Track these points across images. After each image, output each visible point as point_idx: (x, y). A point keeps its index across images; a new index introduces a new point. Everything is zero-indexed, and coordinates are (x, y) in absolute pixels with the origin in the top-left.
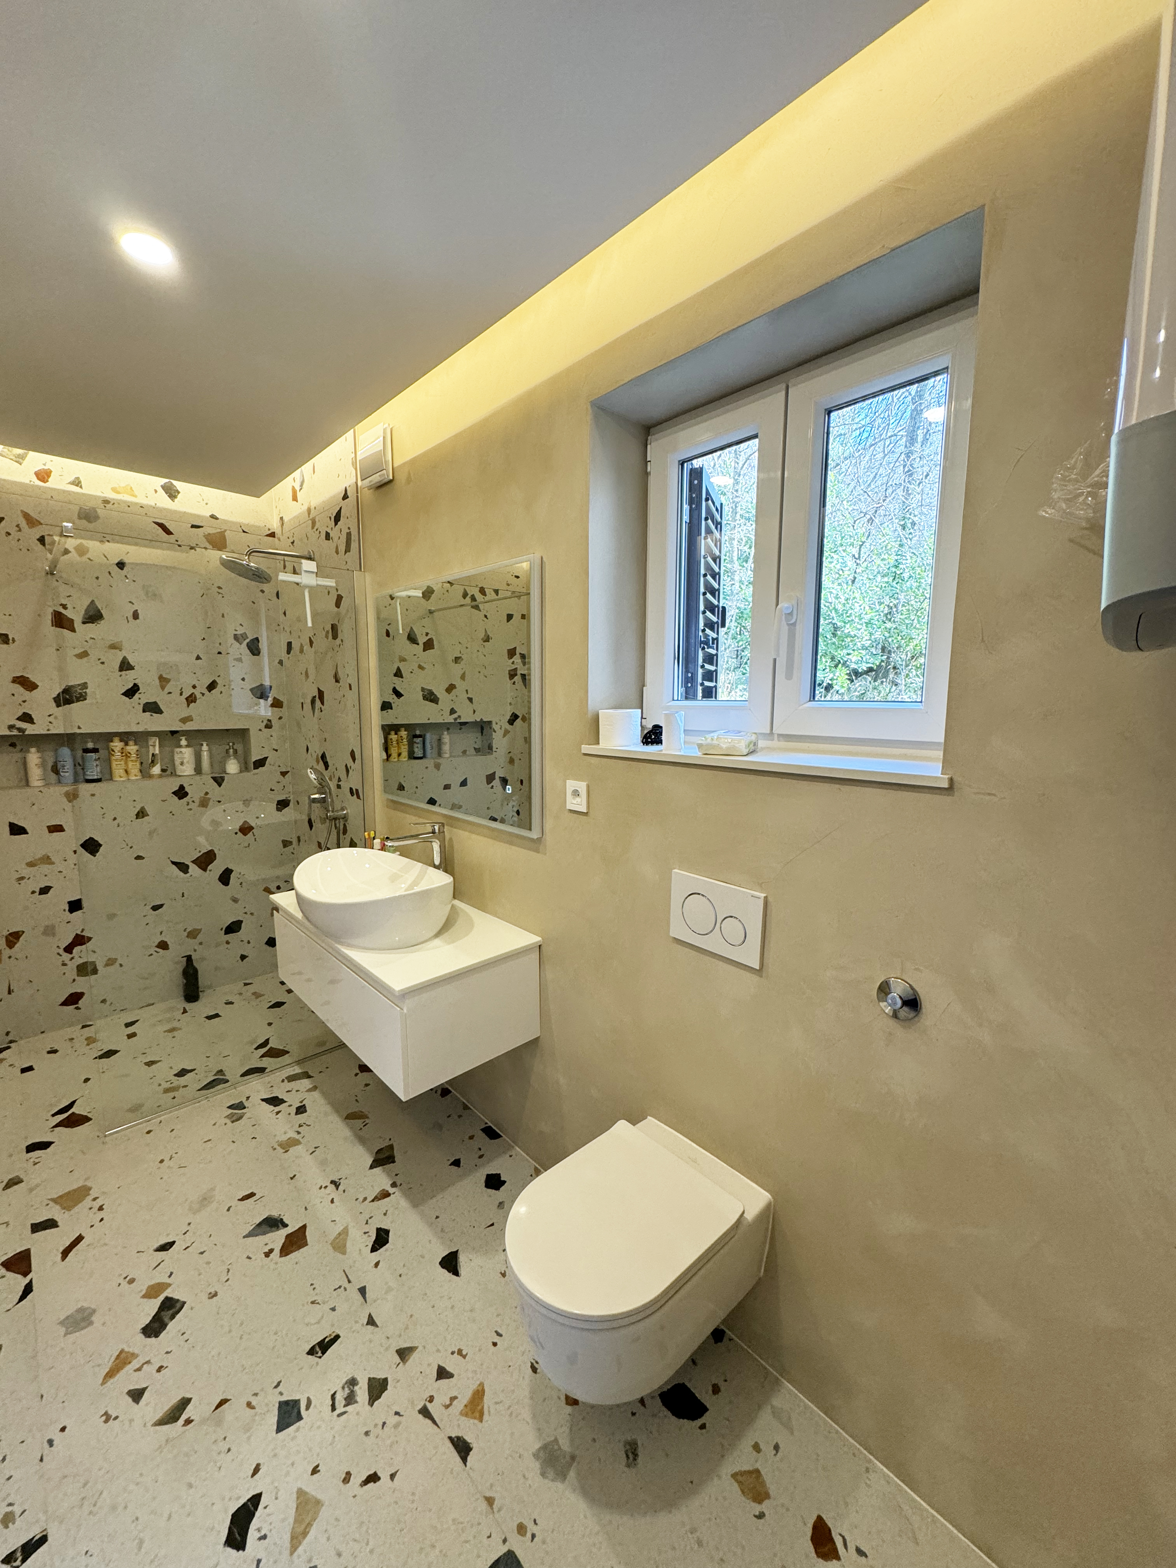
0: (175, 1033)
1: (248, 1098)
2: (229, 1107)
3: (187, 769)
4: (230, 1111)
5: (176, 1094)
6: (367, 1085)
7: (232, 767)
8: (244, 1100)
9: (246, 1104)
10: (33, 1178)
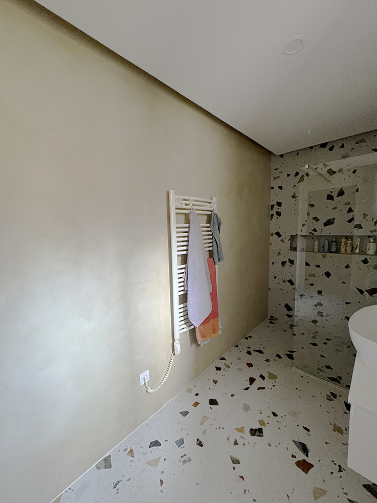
10: (272, 363)
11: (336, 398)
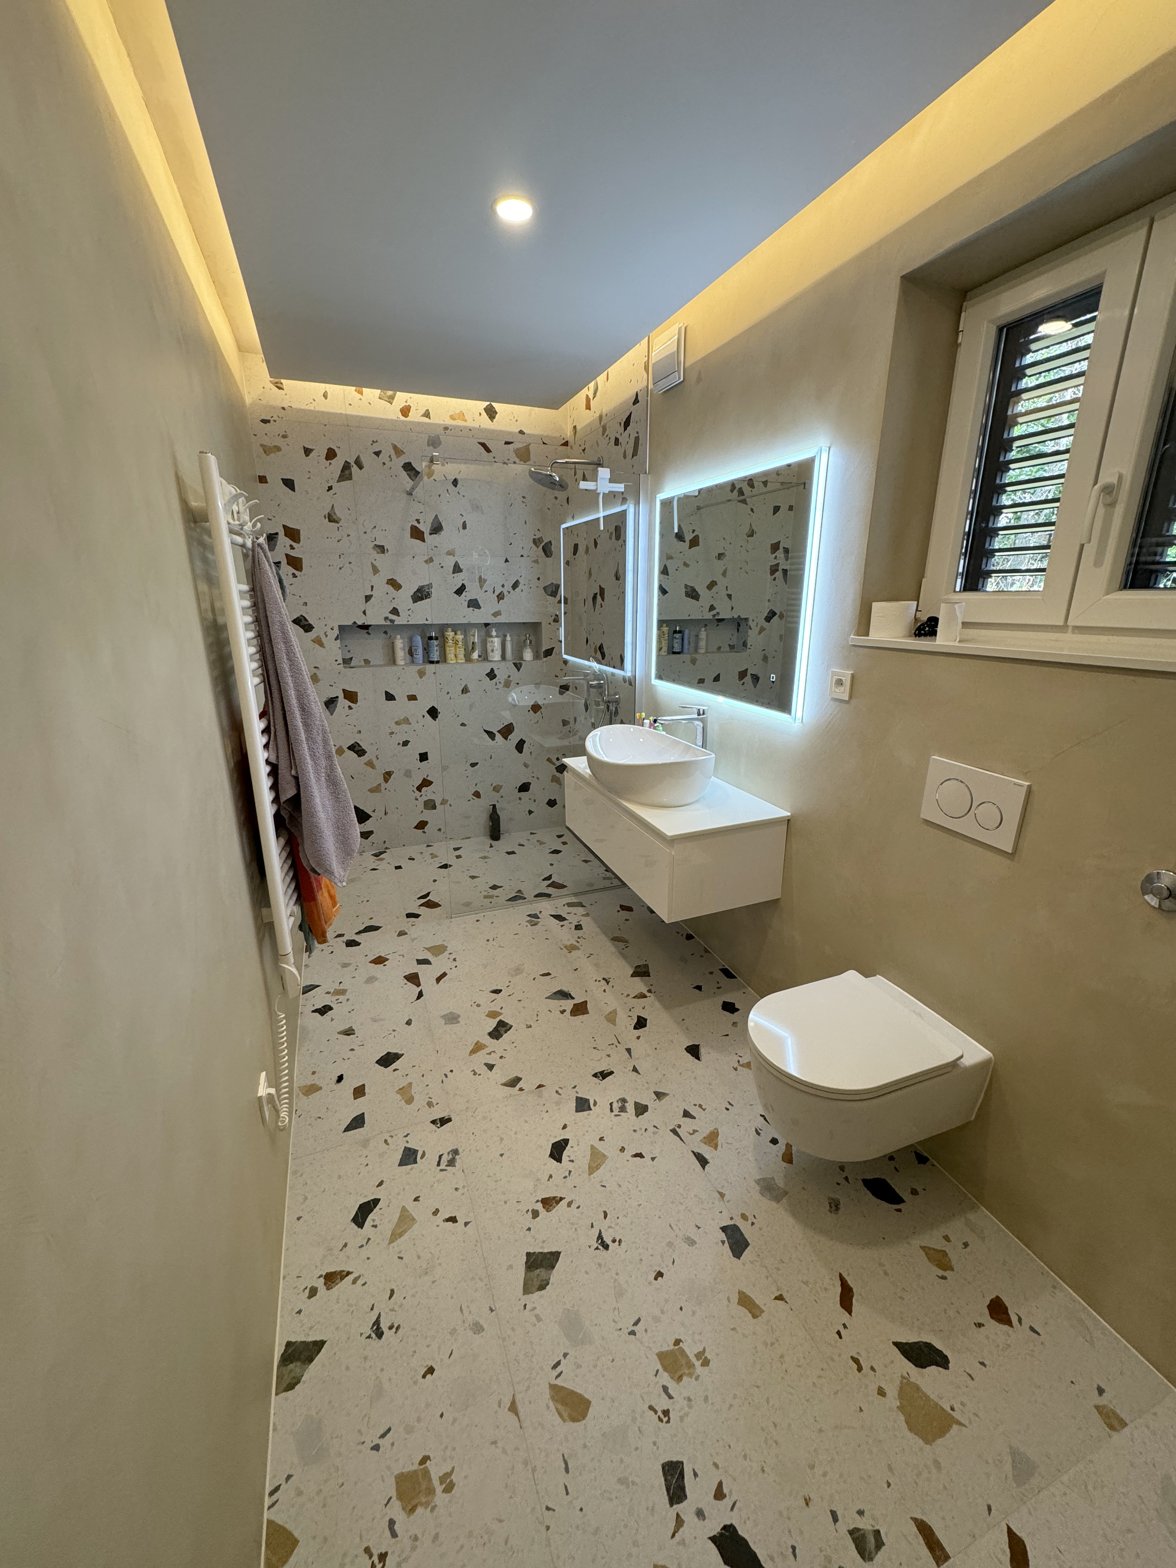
0: (486, 860)
1: (540, 912)
2: (529, 916)
3: (496, 656)
4: (529, 918)
5: (492, 900)
6: (627, 920)
7: (527, 656)
8: (538, 913)
9: (540, 916)
10: (413, 932)
11: (539, 918)
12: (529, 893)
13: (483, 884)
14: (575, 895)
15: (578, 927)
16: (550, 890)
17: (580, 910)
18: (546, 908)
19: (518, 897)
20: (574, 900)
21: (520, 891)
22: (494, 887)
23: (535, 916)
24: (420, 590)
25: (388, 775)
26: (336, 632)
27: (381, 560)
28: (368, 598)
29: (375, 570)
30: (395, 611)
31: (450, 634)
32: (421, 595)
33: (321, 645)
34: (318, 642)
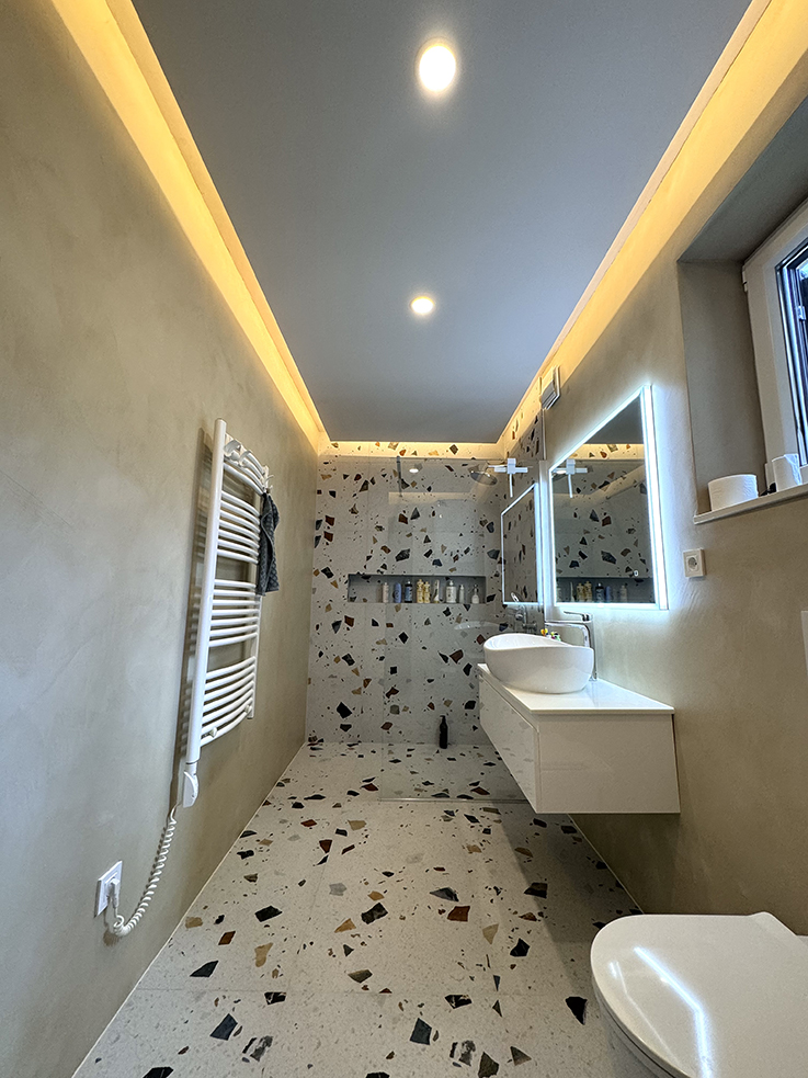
0: (430, 762)
1: (457, 811)
2: (446, 812)
3: (452, 599)
4: (445, 814)
6: (537, 834)
7: (475, 600)
8: (455, 811)
9: (456, 814)
10: (345, 807)
11: (454, 816)
12: (453, 793)
13: (418, 780)
14: (494, 801)
15: (487, 831)
16: (474, 795)
17: (495, 816)
18: (464, 808)
19: (443, 795)
20: (491, 806)
21: (446, 790)
22: (427, 783)
23: (451, 813)
24: (402, 553)
25: (367, 682)
26: (347, 578)
27: (379, 535)
28: (369, 558)
29: (375, 541)
30: (384, 567)
31: (420, 583)
32: (403, 556)
33: (336, 586)
34: (335, 584)
